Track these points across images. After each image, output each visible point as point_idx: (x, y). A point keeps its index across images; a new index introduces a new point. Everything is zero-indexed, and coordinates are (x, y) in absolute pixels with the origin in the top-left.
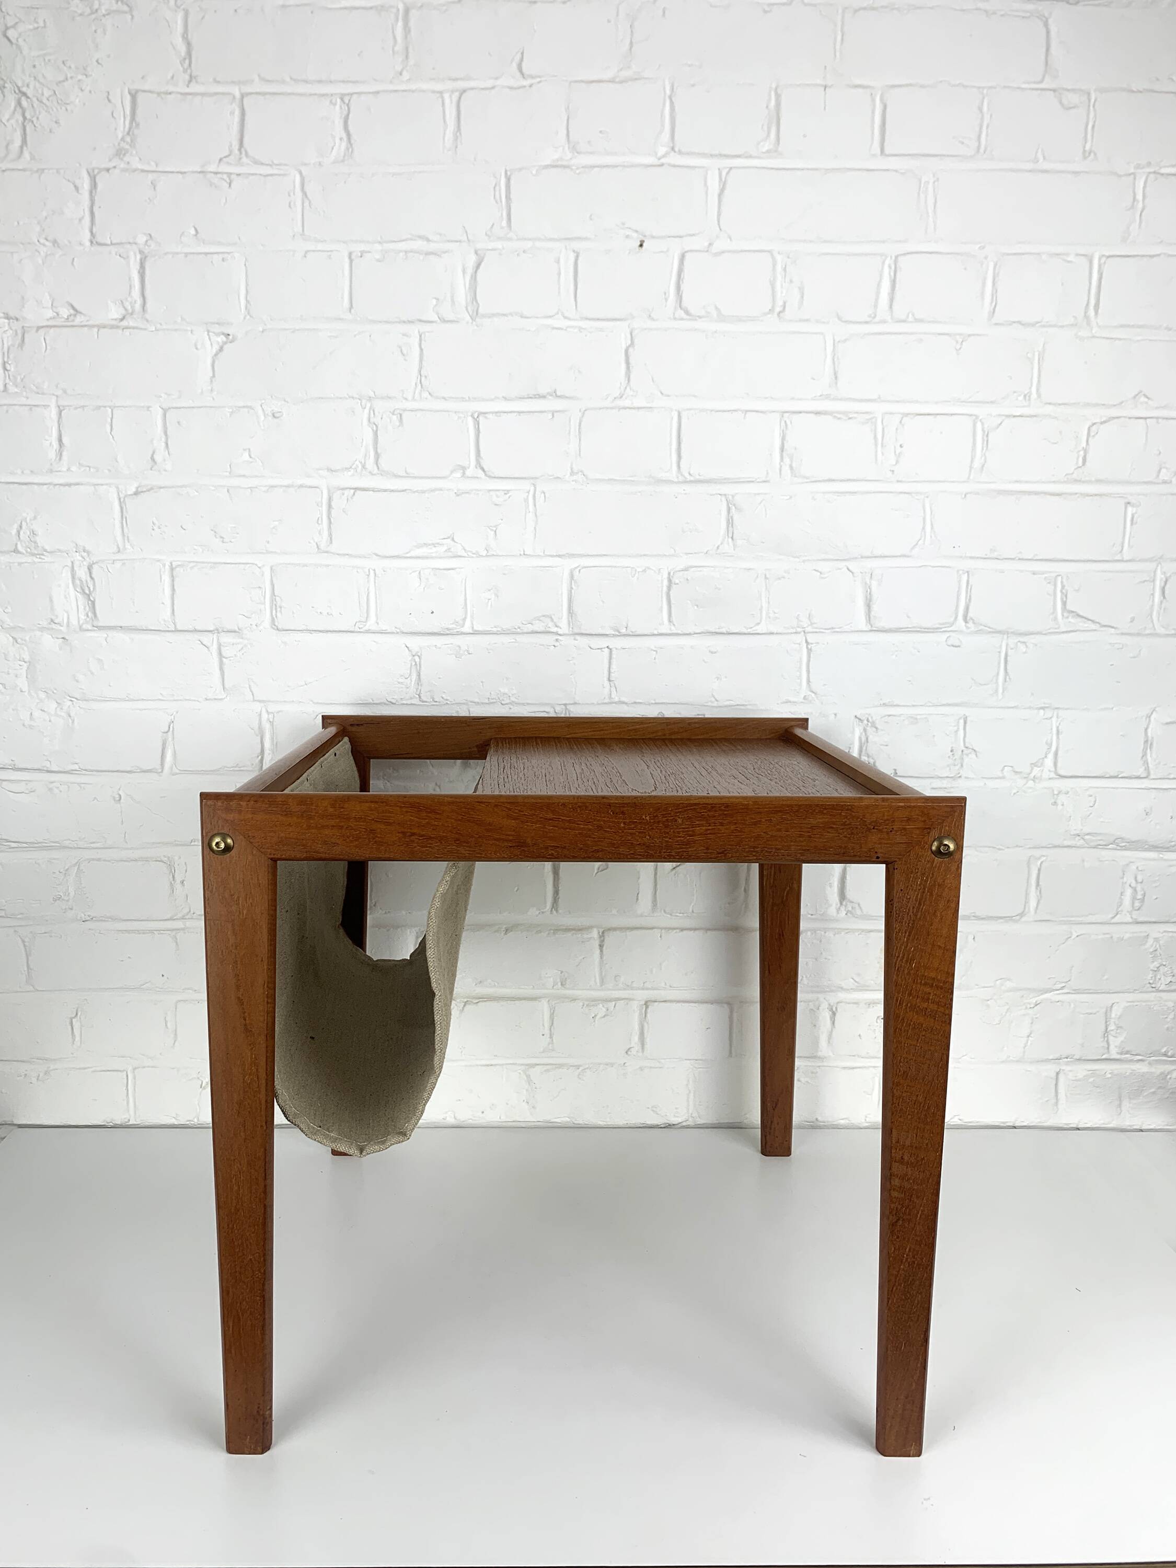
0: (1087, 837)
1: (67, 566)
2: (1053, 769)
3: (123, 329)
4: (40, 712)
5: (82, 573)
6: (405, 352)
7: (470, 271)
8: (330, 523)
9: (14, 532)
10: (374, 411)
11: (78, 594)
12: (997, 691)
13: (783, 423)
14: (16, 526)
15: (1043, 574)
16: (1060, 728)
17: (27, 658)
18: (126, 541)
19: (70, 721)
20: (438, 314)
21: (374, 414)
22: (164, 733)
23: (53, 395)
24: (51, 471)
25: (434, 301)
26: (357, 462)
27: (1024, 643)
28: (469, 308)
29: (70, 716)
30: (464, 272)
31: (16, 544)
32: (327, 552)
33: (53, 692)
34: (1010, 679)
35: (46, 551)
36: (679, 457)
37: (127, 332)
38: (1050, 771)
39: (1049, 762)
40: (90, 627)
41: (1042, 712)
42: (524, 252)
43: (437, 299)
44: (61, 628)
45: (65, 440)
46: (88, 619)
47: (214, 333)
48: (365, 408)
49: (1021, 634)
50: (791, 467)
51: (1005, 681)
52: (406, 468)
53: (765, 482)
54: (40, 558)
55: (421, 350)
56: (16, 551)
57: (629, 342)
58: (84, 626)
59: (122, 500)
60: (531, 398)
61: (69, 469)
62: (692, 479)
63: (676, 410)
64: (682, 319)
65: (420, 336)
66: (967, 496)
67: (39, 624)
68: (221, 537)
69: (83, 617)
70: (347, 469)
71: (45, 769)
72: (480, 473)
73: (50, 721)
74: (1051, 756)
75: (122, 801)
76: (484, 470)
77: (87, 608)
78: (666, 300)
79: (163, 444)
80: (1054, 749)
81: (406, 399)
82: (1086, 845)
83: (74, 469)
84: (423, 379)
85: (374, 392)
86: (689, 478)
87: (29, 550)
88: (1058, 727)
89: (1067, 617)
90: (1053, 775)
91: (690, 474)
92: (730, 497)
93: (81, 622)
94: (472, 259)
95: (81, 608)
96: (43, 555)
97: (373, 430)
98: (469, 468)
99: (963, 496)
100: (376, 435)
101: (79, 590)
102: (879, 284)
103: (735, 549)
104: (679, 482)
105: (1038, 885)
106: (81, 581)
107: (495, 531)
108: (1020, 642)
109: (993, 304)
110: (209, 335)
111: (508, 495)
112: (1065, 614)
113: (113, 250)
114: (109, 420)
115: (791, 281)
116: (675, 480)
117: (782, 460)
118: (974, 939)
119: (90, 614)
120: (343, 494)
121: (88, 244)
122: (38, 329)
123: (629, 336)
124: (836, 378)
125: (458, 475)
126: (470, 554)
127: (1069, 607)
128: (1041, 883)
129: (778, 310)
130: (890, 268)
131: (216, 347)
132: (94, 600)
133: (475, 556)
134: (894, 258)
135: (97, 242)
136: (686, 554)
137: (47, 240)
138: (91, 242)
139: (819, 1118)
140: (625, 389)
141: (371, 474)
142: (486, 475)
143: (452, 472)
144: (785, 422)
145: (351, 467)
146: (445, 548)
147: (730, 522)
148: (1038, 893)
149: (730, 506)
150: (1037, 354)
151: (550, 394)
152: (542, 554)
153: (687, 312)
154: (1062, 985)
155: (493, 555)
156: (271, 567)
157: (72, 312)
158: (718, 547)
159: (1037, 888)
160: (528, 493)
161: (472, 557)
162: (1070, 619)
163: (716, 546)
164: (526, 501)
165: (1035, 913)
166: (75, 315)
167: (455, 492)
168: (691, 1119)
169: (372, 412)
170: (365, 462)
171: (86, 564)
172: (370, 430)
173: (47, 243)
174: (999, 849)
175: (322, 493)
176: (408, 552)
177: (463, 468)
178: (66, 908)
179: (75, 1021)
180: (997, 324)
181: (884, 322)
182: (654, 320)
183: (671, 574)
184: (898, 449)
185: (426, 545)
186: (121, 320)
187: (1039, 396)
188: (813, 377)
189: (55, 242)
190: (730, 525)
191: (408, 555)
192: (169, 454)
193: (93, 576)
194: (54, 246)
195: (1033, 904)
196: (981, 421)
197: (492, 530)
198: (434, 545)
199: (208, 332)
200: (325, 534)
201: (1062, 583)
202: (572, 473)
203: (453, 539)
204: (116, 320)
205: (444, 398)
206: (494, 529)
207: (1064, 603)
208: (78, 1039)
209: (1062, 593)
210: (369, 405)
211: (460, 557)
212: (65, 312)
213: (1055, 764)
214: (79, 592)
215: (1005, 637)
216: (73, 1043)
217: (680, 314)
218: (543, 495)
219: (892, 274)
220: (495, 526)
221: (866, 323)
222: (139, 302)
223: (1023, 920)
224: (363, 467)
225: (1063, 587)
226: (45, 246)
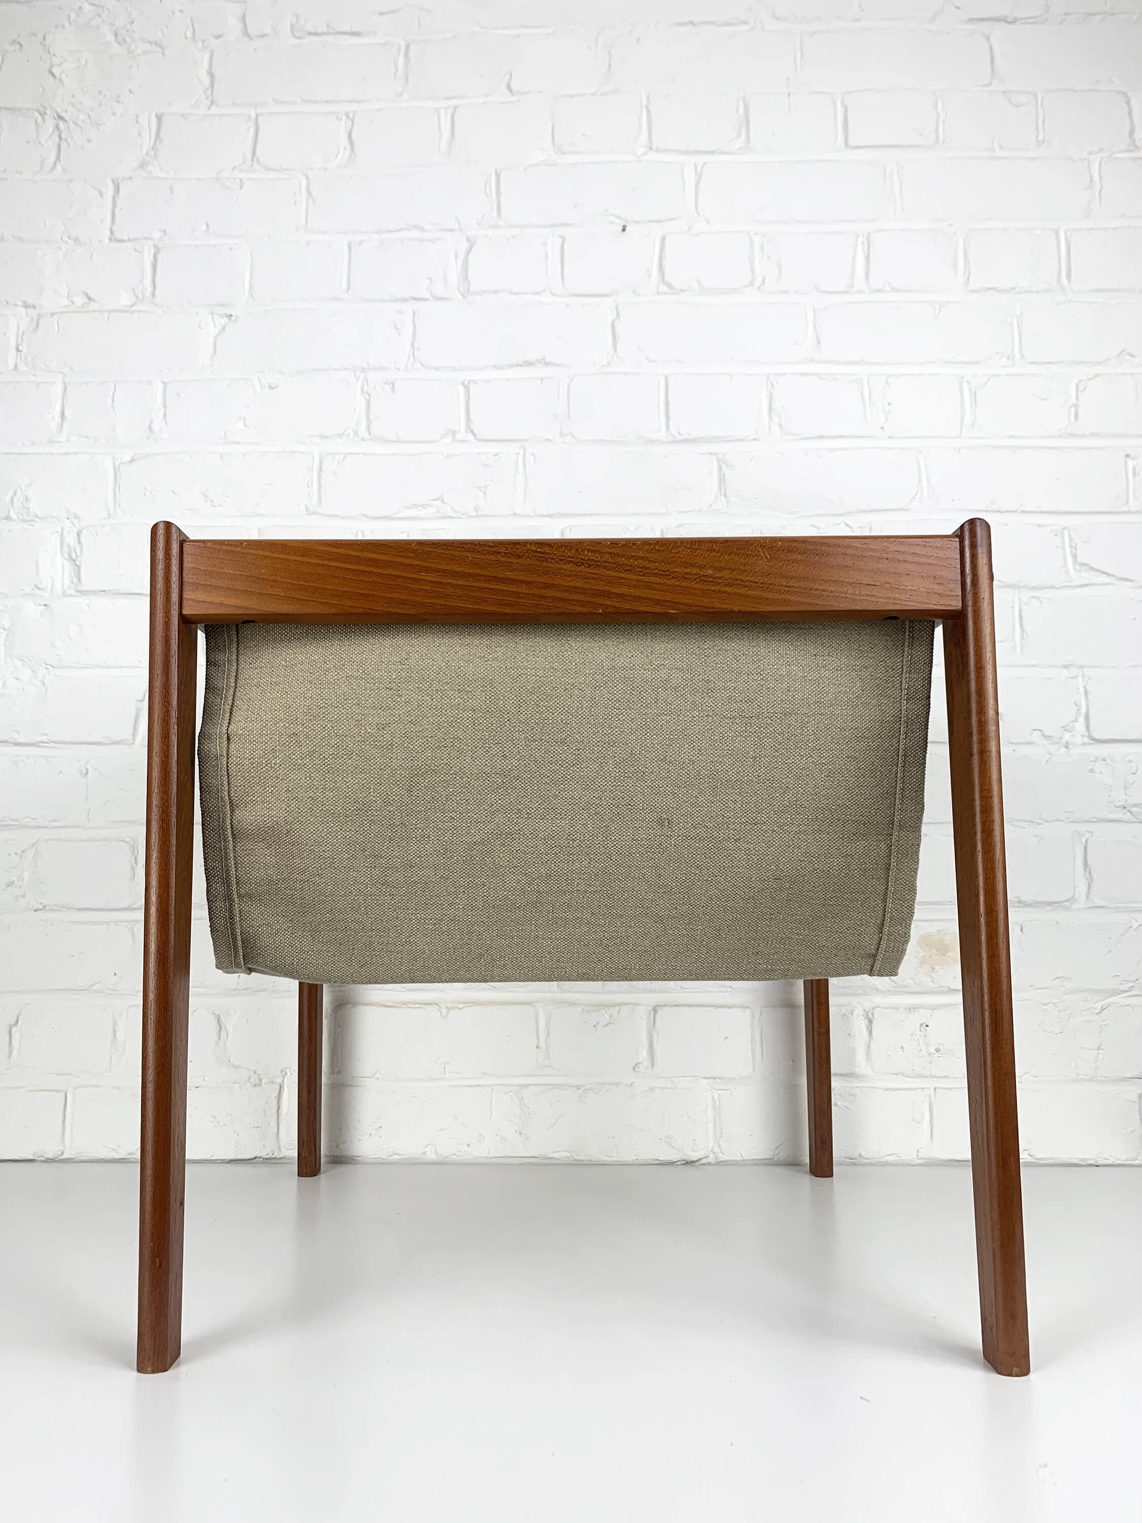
0: (1133, 809)
1: (57, 532)
2: (1086, 734)
3: (132, 313)
4: (14, 680)
5: (71, 539)
6: (398, 327)
7: (462, 256)
8: (320, 485)
9: (8, 499)
10: (367, 382)
11: (65, 562)
12: (1014, 649)
13: (769, 384)
14: (10, 493)
15: (1047, 527)
16: (1087, 687)
17: (7, 627)
18: (117, 507)
19: (44, 690)
20: (431, 291)
21: (367, 384)
22: (138, 701)
23: (61, 372)
24: (51, 442)
25: (428, 282)
26: (350, 430)
27: (1037, 598)
28: (461, 289)
29: (44, 684)
30: (456, 256)
31: (9, 511)
32: (315, 513)
33: (30, 660)
34: (1027, 635)
35: (37, 516)
36: (668, 417)
37: (136, 315)
38: (1083, 736)
39: (1080, 726)
40: (73, 592)
41: (1066, 671)
42: (513, 237)
43: (430, 279)
44: (44, 594)
45: (67, 413)
46: (72, 585)
47: (218, 314)
48: (359, 379)
49: (1034, 588)
50: (780, 426)
51: (1022, 638)
52: (397, 434)
53: (755, 439)
54: (32, 525)
55: (415, 326)
56: (8, 518)
57: (615, 316)
58: (68, 592)
59: (117, 467)
60: (521, 366)
61: (68, 441)
62: (682, 438)
63: (663, 375)
64: (666, 293)
65: (414, 313)
66: (961, 450)
67: (23, 590)
68: (212, 501)
69: (67, 583)
70: (340, 436)
71: (12, 741)
72: (470, 437)
73: (23, 690)
74: (1081, 719)
75: (89, 775)
76: (474, 435)
77: (73, 575)
78: (650, 276)
79: (162, 416)
80: (1083, 711)
81: (399, 370)
82: (1134, 820)
83: (73, 439)
84: (416, 351)
85: (368, 364)
86: (678, 437)
87: (21, 517)
88: (1085, 687)
89: (1080, 571)
90: (1086, 740)
91: (679, 434)
92: (721, 456)
93: (65, 587)
94: (465, 246)
95: (67, 575)
96: (34, 521)
97: (366, 399)
98: (459, 431)
99: (957, 451)
100: (368, 404)
101: (66, 556)
102: (854, 257)
103: (728, 506)
104: (669, 442)
105: (1086, 864)
106: (69, 546)
107: (485, 493)
108: (1033, 597)
109: (967, 274)
110: (213, 317)
111: (498, 457)
112: (1078, 568)
113: (129, 245)
114: (111, 394)
115: (769, 258)
116: (664, 440)
117: (771, 419)
118: (1022, 930)
119: (75, 580)
120: (334, 458)
121: (107, 241)
122: (52, 315)
123: (615, 311)
124: (819, 342)
125: (449, 440)
126: (459, 514)
127: (1080, 560)
128: (1089, 863)
129: (757, 284)
130: (863, 243)
131: (218, 328)
132: (80, 563)
133: (464, 516)
134: (866, 235)
135: (115, 239)
136: (680, 512)
137: (69, 238)
138: (110, 239)
139: (863, 1153)
140: (613, 357)
141: (363, 440)
142: (476, 439)
143: (442, 437)
144: (772, 384)
145: (343, 434)
146: (434, 510)
147: (722, 480)
148: (1088, 875)
149: (721, 464)
150: (1015, 319)
151: (538, 361)
152: (532, 514)
153: (669, 286)
154: (1131, 984)
155: (483, 515)
156: (259, 529)
157: (86, 300)
158: (711, 505)
159: (1085, 870)
160: (518, 454)
161: (462, 518)
162: (1084, 574)
163: (709, 504)
164: (516, 462)
165: (1088, 898)
166: (89, 303)
167: (445, 455)
168: (711, 1155)
169: (365, 384)
170: (357, 430)
171: (76, 530)
172: (363, 399)
173: (69, 241)
174: (1039, 824)
175: (313, 458)
176: (396, 514)
177: (454, 433)
178: (17, 896)
179: (13, 1029)
180: (973, 291)
181: (860, 292)
182: (638, 295)
183: (664, 532)
184: (887, 407)
185: (415, 506)
186: (131, 306)
187: (1022, 356)
188: (797, 344)
189: (76, 240)
190: (723, 483)
191: (397, 516)
192: (166, 423)
193: (82, 540)
194: (75, 243)
195: (1082, 888)
196: (967, 382)
197: (482, 491)
198: (424, 506)
199: (212, 313)
200: (315, 497)
201: (1069, 535)
202: (562, 435)
203: (443, 501)
204: (126, 306)
205: (435, 368)
206: (484, 490)
207: (1075, 556)
208: (14, 1052)
209: (1071, 546)
210: (362, 376)
211: (449, 517)
212: (80, 301)
213: (1088, 727)
214: (65, 559)
215: (1017, 592)
216: (10, 1057)
217: (663, 288)
218: (532, 457)
219: (866, 249)
220: (485, 487)
221: (843, 292)
222: (150, 290)
223: (1075, 906)
224: (356, 433)
225: (1071, 540)
226: (66, 243)
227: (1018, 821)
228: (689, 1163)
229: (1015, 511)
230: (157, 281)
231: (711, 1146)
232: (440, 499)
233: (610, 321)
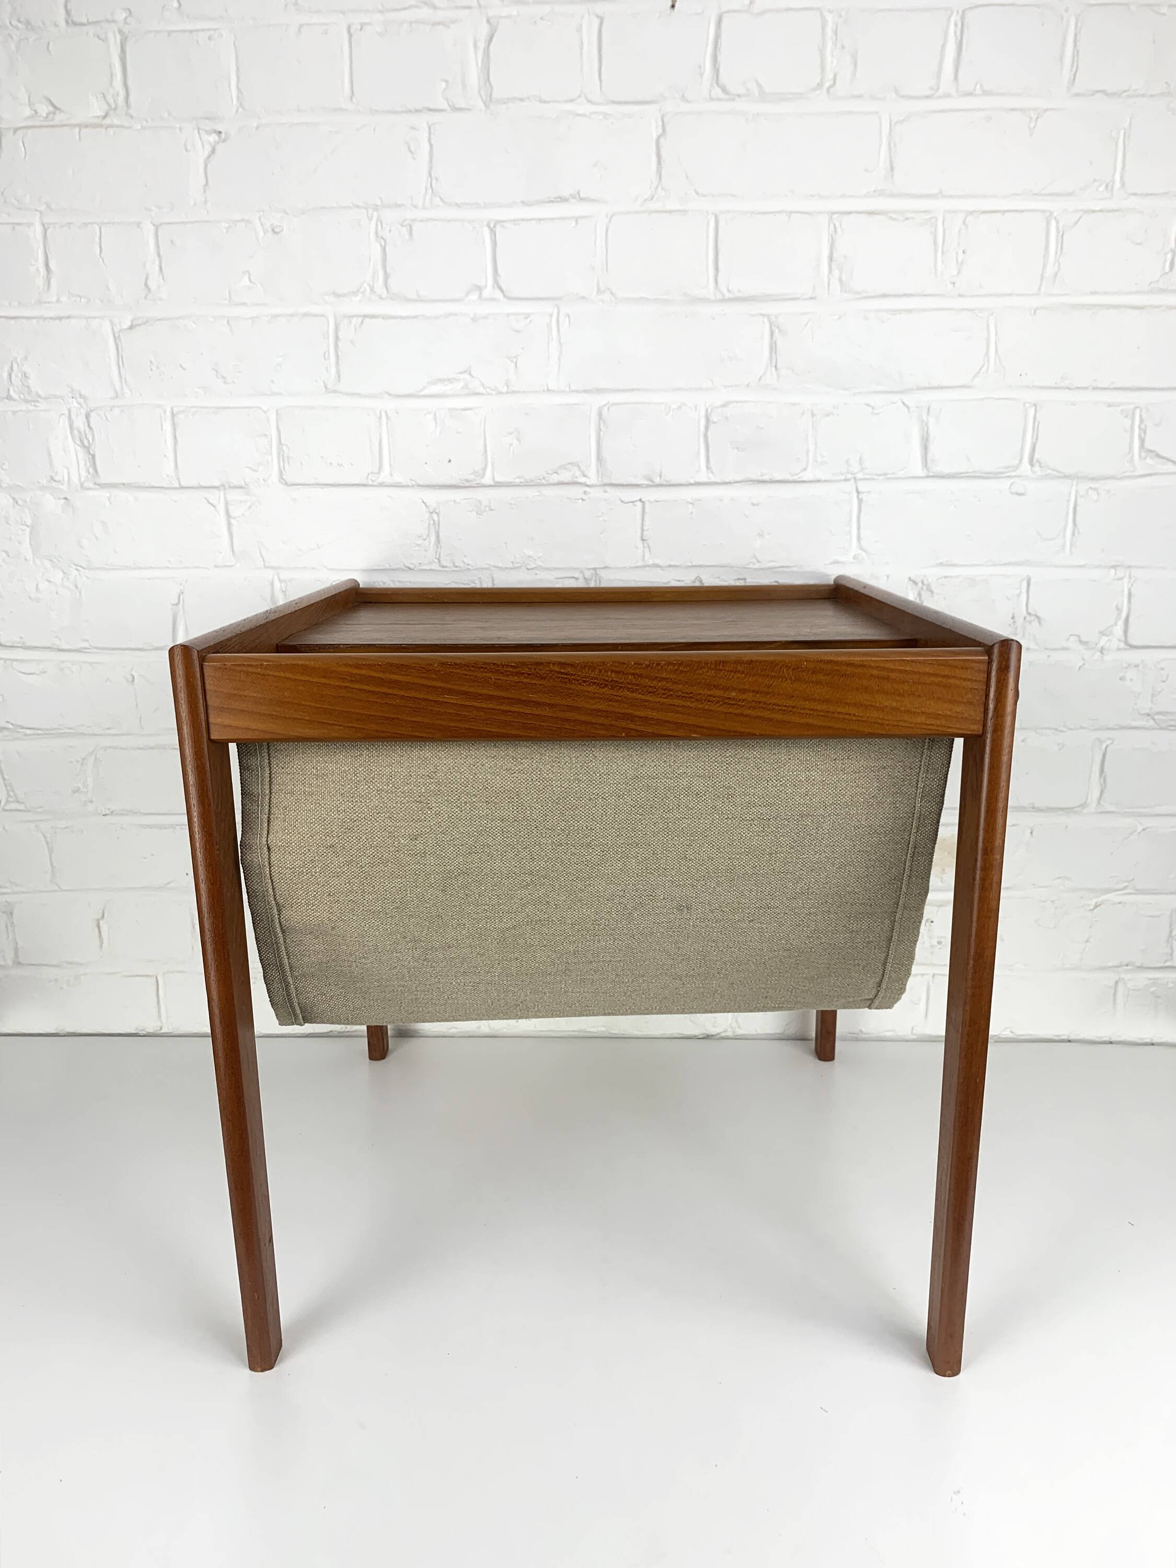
0: (1157, 717)
1: (64, 414)
2: (1123, 639)
3: (106, 128)
4: (47, 583)
5: (80, 423)
6: (413, 149)
7: (482, 45)
8: (337, 356)
9: (5, 375)
10: (381, 222)
11: (78, 448)
12: (1064, 546)
13: (832, 226)
14: (6, 368)
15: (1118, 406)
16: (1132, 589)
17: (29, 522)
18: (124, 385)
19: (78, 594)
20: (447, 100)
21: (382, 227)
22: (174, 605)
23: (37, 210)
24: (40, 302)
25: (444, 85)
26: (365, 285)
27: (1096, 489)
28: (482, 93)
29: (77, 588)
30: (476, 45)
31: (9, 390)
32: (335, 392)
33: (59, 561)
34: (1079, 533)
35: (40, 396)
36: (717, 269)
37: (111, 131)
38: (1119, 640)
39: (1119, 630)
40: (91, 485)
41: (1113, 571)
43: (447, 82)
44: (61, 487)
45: (52, 265)
46: (89, 476)
47: (206, 131)
48: (371, 220)
49: (1093, 479)
50: (840, 280)
51: (1073, 534)
52: (417, 291)
53: (811, 298)
54: (35, 406)
55: (431, 146)
56: (9, 397)
57: (660, 131)
58: (86, 484)
59: (117, 335)
60: (552, 201)
61: (58, 301)
62: (731, 296)
63: (713, 214)
64: (719, 100)
65: (430, 129)
66: (1037, 312)
67: (39, 482)
68: (223, 377)
69: (83, 473)
70: (355, 293)
71: (55, 647)
72: (498, 294)
73: (57, 593)
74: (1121, 623)
75: (136, 681)
76: (502, 291)
77: (88, 464)
78: (701, 75)
79: (157, 268)
80: (1124, 615)
81: (415, 207)
82: (1156, 726)
83: (64, 299)
84: (434, 181)
85: (381, 199)
86: (727, 295)
87: (22, 396)
88: (1130, 589)
89: (1145, 458)
90: (1122, 645)
91: (729, 291)
92: (773, 318)
93: (83, 479)
94: (484, 29)
95: (82, 463)
96: (38, 402)
97: (381, 245)
98: (486, 287)
99: (1033, 312)
100: (384, 249)
101: (78, 443)
102: (943, 46)
103: (778, 381)
104: (717, 301)
105: (1102, 771)
106: (80, 432)
107: (516, 363)
108: (1091, 488)
109: (1074, 70)
110: (199, 133)
111: (529, 319)
112: (1143, 454)
113: (91, 30)
114: (97, 239)
115: (843, 47)
116: (713, 298)
117: (830, 271)
118: (1032, 833)
119: (91, 470)
120: (351, 322)
121: (63, 23)
122: (16, 130)
123: (660, 123)
124: (892, 169)
125: (474, 297)
126: (489, 390)
127: (1148, 445)
128: (1105, 770)
129: (827, 84)
130: (956, 25)
131: (208, 149)
132: (94, 451)
133: (494, 393)
134: (960, 13)
135: (72, 22)
136: (725, 387)
137: (19, 22)
138: (67, 22)
139: (864, 1030)
140: (656, 188)
141: (381, 298)
142: (504, 296)
143: (467, 294)
144: (834, 225)
145: (358, 291)
146: (462, 384)
147: (773, 348)
148: (1102, 781)
149: (774, 328)
150: (1122, 132)
151: (573, 196)
152: (567, 389)
153: (724, 90)
154: (1126, 884)
155: (514, 392)
156: (277, 411)
157: (51, 109)
158: (760, 379)
159: (1101, 775)
160: (551, 315)
161: (492, 394)
162: (1148, 461)
163: (758, 377)
164: (549, 326)
165: (1099, 803)
166: (54, 113)
167: (472, 316)
168: (729, 1030)
169: (379, 223)
170: (373, 285)
171: (83, 411)
172: (378, 245)
173: (20, 25)
174: (1061, 731)
175: (328, 321)
176: (422, 390)
177: (480, 289)
178: (85, 801)
179: (101, 922)
180: (1077, 95)
181: (947, 96)
182: (688, 102)
183: (709, 411)
184: (961, 256)
185: (441, 381)
186: (104, 117)
187: (1123, 184)
188: (866, 171)
189: (28, 23)
190: (774, 352)
191: (422, 393)
192: (163, 279)
193: (92, 425)
194: (27, 28)
195: (1096, 794)
196: (1055, 218)
197: (512, 361)
198: (450, 381)
199: (199, 129)
200: (333, 370)
201: (1141, 416)
202: (599, 291)
203: (470, 374)
204: (98, 117)
205: (457, 205)
206: (515, 360)
207: (1142, 441)
208: (105, 942)
209: (1140, 428)
210: (375, 214)
211: (478, 394)
212: (43, 109)
213: (1126, 632)
214: (78, 445)
215: (1075, 482)
216: (101, 947)
217: (717, 92)
218: (567, 319)
219: (958, 33)
220: (516, 357)
221: (928, 97)
222: (122, 94)
223: (1085, 811)
224: (372, 290)
225: (1141, 421)
226: (18, 28)
227: (1042, 728)
228: (708, 1037)
229: (1086, 388)
230: (130, 82)
231: (730, 1022)
232: (468, 372)
233: (655, 136)
